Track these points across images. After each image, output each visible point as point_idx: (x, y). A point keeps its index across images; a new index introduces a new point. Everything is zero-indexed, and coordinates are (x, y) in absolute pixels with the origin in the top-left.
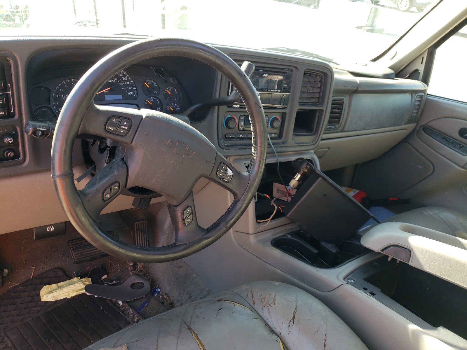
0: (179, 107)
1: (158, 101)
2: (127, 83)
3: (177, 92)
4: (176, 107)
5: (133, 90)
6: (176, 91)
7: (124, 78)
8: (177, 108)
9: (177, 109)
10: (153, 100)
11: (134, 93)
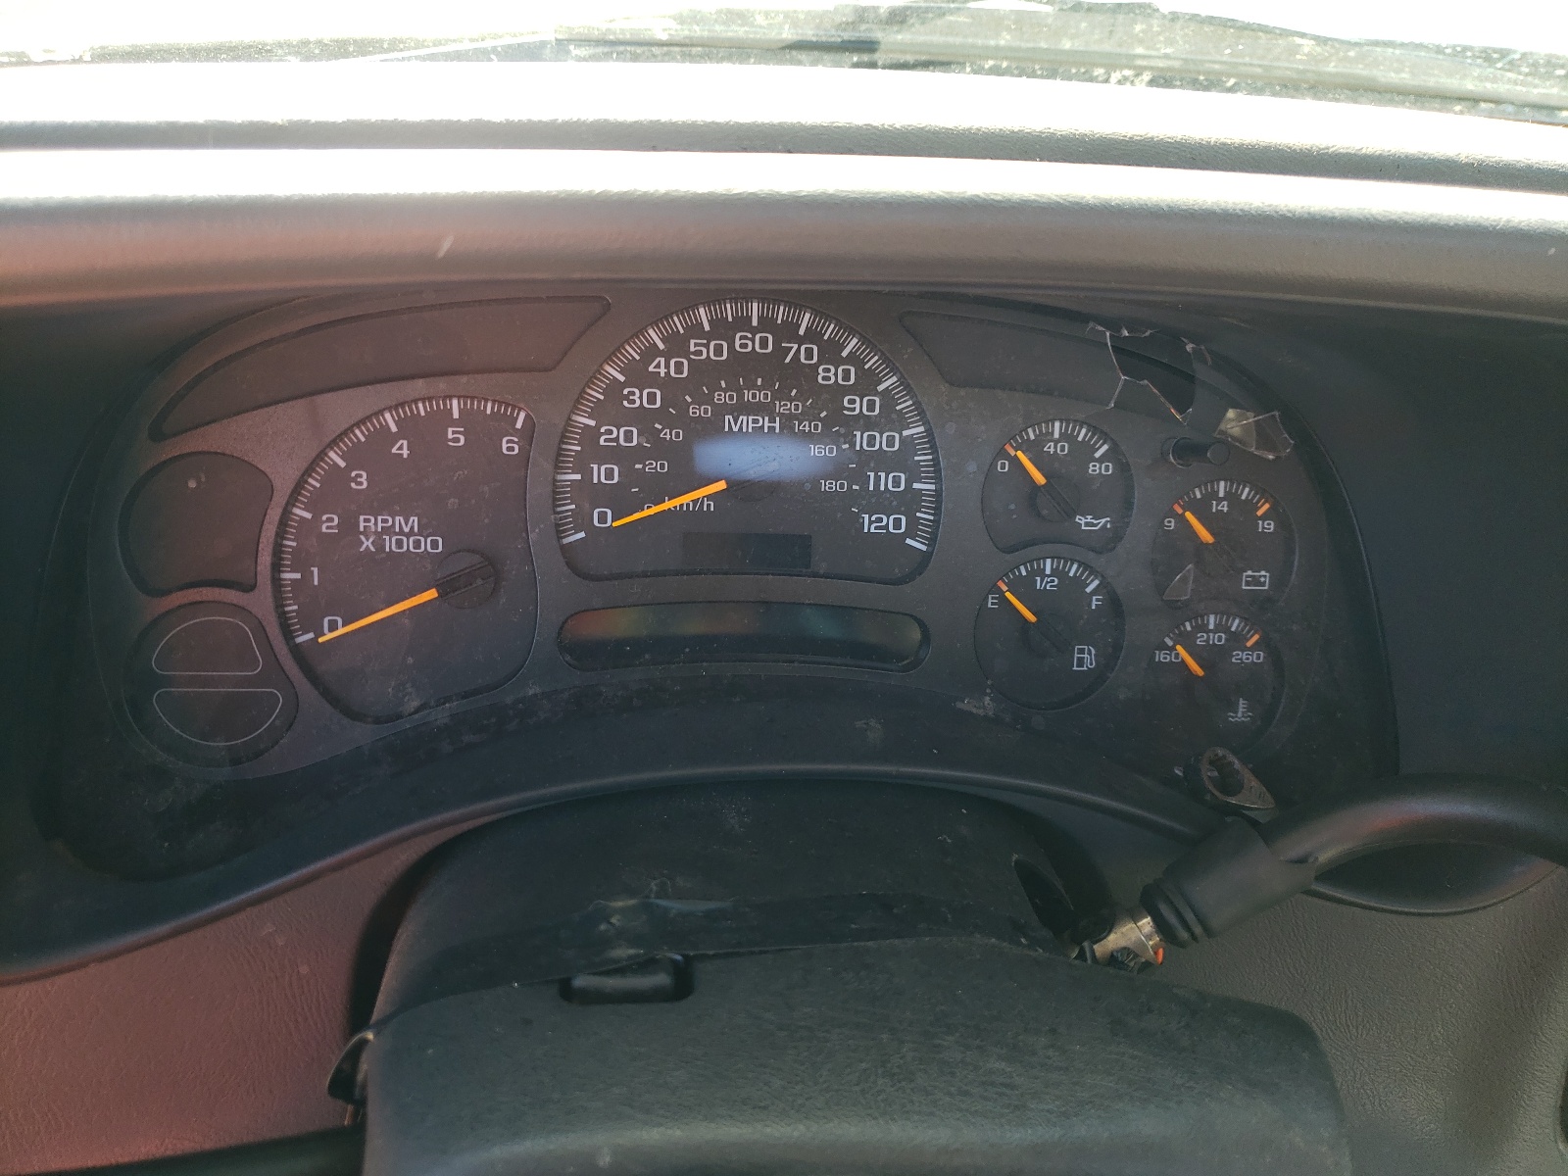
0: (1256, 646)
1: (1095, 592)
2: (871, 441)
3: (1270, 526)
4: (1236, 640)
5: (908, 502)
6: (1264, 518)
7: (857, 406)
8: (1244, 649)
9: (1240, 656)
10: (1046, 584)
11: (913, 522)
